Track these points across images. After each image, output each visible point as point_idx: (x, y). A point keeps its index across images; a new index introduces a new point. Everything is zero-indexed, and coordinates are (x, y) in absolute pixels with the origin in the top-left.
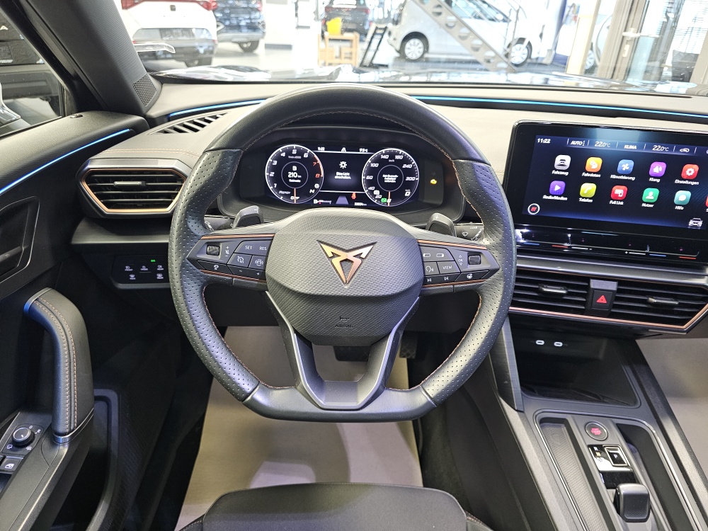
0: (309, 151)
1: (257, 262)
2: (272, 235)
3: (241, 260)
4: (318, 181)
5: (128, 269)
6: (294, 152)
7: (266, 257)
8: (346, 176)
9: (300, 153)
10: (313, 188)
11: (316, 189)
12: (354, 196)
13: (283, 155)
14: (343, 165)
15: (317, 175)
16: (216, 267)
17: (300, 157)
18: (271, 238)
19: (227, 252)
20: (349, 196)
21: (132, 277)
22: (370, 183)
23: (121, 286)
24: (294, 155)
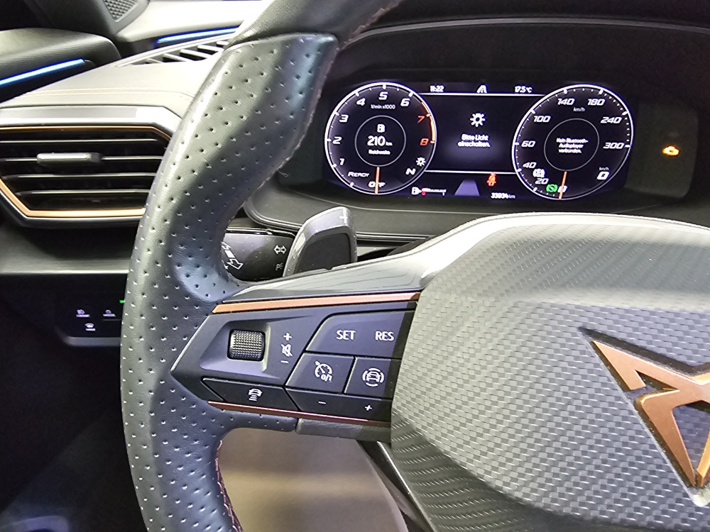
0: (412, 93)
1: (367, 376)
2: (408, 296)
3: (325, 374)
4: (422, 152)
5: (81, 314)
6: (383, 96)
7: (393, 360)
8: (480, 142)
9: (394, 98)
10: (414, 165)
11: (418, 168)
12: (492, 181)
13: (362, 102)
14: (478, 119)
15: (424, 141)
16: (255, 394)
17: (393, 107)
18: (405, 305)
19: (286, 350)
20: (481, 181)
21: (90, 326)
22: (527, 155)
23: (73, 341)
24: (383, 103)
